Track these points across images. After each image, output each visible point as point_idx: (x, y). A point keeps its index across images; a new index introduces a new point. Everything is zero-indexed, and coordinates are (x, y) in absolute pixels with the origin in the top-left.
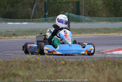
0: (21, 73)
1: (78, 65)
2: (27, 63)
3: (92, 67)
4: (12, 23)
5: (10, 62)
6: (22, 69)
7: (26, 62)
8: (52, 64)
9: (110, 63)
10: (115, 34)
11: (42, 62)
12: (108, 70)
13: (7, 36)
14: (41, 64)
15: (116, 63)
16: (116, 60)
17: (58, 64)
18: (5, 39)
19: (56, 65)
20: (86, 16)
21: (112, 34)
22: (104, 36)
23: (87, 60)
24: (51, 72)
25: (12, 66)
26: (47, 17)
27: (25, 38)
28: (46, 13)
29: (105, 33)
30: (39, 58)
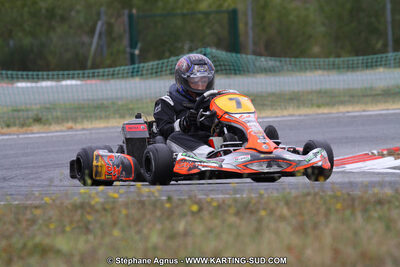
0: (62, 243)
1: (237, 214)
2: (79, 212)
3: (282, 218)
4: (29, 84)
5: (26, 208)
6: (63, 232)
7: (76, 207)
8: (158, 213)
9: (339, 206)
10: (350, 109)
11: (126, 205)
12: (332, 226)
13: (15, 125)
14: (124, 212)
15: (357, 203)
16: (357, 193)
17: (177, 212)
18: (10, 134)
19: (169, 215)
20: (261, 55)
21: (342, 109)
22: (318, 114)
23: (266, 195)
24: (155, 238)
25: (33, 221)
26: (140, 62)
27: (71, 128)
28: (135, 48)
29: (319, 106)
30: (116, 195)
